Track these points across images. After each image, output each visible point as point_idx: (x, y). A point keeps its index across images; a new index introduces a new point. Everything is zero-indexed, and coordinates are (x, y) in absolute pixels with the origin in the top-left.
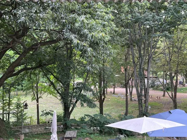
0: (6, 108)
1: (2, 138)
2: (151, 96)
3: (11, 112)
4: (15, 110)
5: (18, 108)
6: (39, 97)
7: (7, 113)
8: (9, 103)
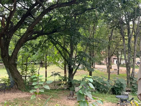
0: (24, 73)
1: (21, 90)
2: (121, 70)
3: (27, 75)
4: (30, 74)
5: (32, 73)
6: (47, 65)
7: (24, 76)
8: (26, 69)
